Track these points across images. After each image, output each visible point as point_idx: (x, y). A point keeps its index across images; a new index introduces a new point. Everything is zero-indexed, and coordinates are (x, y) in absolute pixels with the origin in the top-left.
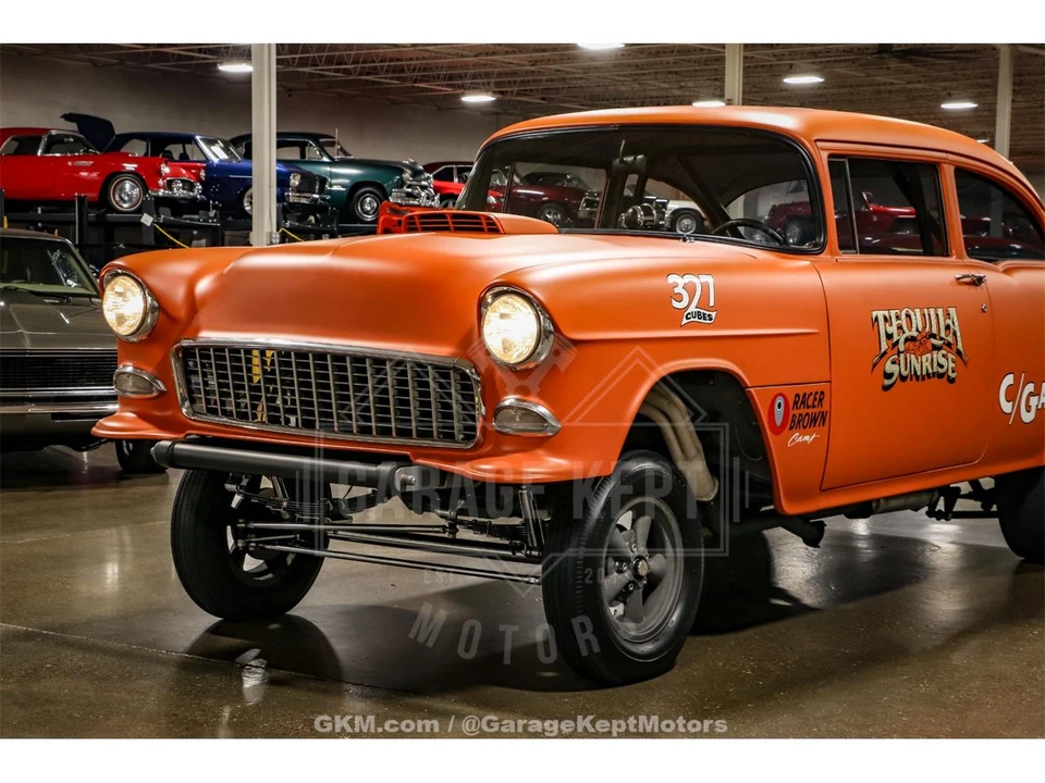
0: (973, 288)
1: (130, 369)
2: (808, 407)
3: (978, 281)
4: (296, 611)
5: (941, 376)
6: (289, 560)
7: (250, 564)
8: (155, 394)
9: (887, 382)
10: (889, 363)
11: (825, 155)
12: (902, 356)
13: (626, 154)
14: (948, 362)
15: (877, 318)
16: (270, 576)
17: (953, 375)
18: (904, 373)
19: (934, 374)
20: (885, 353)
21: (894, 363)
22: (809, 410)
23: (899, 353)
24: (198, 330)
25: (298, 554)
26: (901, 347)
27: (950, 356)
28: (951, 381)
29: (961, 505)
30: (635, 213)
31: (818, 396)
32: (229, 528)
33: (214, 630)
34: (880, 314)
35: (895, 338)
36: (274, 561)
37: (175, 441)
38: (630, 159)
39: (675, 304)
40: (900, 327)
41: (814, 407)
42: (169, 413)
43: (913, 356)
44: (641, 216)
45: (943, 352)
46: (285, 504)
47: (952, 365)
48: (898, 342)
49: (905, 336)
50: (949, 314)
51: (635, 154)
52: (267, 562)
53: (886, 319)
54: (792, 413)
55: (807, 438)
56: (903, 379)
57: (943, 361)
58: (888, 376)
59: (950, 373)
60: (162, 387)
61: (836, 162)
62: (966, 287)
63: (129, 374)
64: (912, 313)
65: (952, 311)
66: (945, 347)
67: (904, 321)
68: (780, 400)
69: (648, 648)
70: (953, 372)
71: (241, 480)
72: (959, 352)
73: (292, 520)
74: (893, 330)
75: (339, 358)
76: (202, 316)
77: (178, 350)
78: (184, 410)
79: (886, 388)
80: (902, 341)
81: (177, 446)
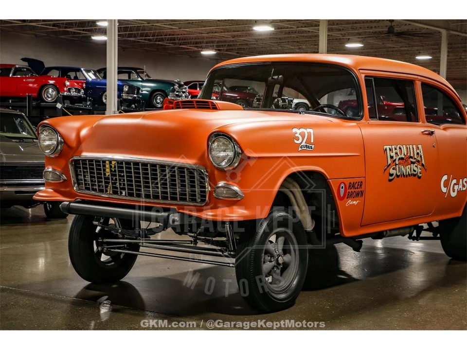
0: (429, 136)
1: (50, 170)
2: (355, 188)
3: (432, 133)
4: (125, 279)
5: (415, 175)
6: (122, 256)
7: (104, 258)
8: (62, 181)
9: (391, 178)
10: (391, 169)
11: (363, 76)
12: (397, 166)
13: (274, 75)
14: (418, 169)
15: (386, 149)
16: (113, 263)
17: (420, 175)
18: (398, 174)
19: (411, 174)
20: (390, 165)
21: (393, 169)
22: (356, 190)
23: (396, 165)
24: (81, 152)
25: (126, 253)
26: (397, 162)
27: (419, 167)
28: (419, 178)
29: (424, 234)
30: (278, 101)
31: (359, 184)
32: (95, 241)
33: (87, 288)
34: (388, 147)
35: (394, 158)
36: (115, 257)
37: (70, 202)
38: (276, 77)
39: (296, 141)
40: (396, 153)
41: (358, 188)
42: (68, 189)
43: (402, 166)
44: (281, 103)
45: (416, 164)
46: (120, 231)
47: (420, 171)
48: (395, 160)
49: (399, 157)
50: (418, 148)
51: (278, 75)
52: (111, 257)
53: (390, 149)
54: (348, 191)
55: (354, 202)
56: (398, 176)
57: (415, 169)
58: (391, 175)
59: (419, 174)
60: (65, 178)
61: (368, 80)
62: (426, 136)
63: (50, 172)
64: (402, 147)
65: (420, 146)
66: (417, 162)
67: (398, 151)
68: (342, 185)
69: (283, 296)
70: (420, 173)
71: (100, 220)
72: (423, 165)
73: (123, 238)
74: (393, 154)
75: (145, 165)
76: (83, 146)
77: (72, 161)
78: (75, 188)
79: (390, 180)
80: (397, 159)
81: (71, 204)
